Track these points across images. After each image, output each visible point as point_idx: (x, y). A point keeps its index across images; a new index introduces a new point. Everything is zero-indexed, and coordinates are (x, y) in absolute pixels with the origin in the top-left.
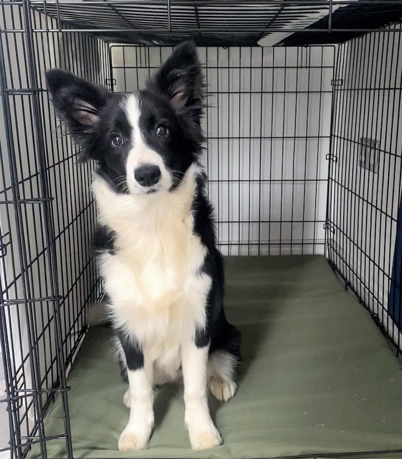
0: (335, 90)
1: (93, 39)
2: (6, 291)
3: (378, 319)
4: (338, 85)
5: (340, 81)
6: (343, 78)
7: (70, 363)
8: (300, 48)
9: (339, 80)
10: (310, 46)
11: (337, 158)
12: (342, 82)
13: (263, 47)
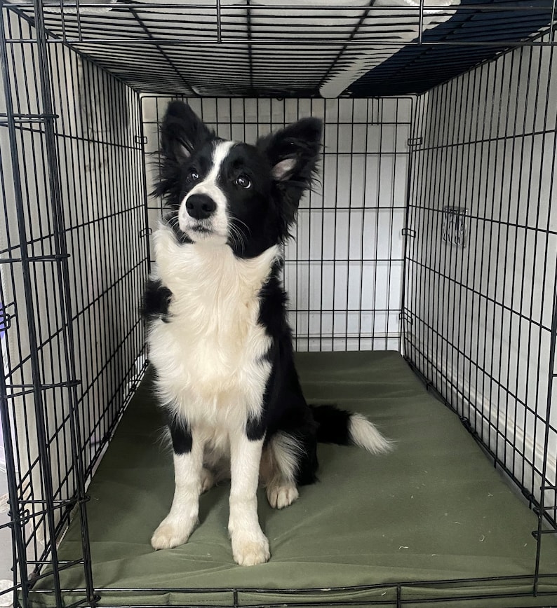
0: (413, 151)
1: (120, 84)
2: (10, 375)
3: (470, 424)
4: (417, 145)
5: (419, 140)
6: (423, 136)
7: (90, 476)
8: (370, 100)
9: (417, 138)
10: (382, 98)
11: (415, 233)
12: (421, 141)
13: (325, 99)
